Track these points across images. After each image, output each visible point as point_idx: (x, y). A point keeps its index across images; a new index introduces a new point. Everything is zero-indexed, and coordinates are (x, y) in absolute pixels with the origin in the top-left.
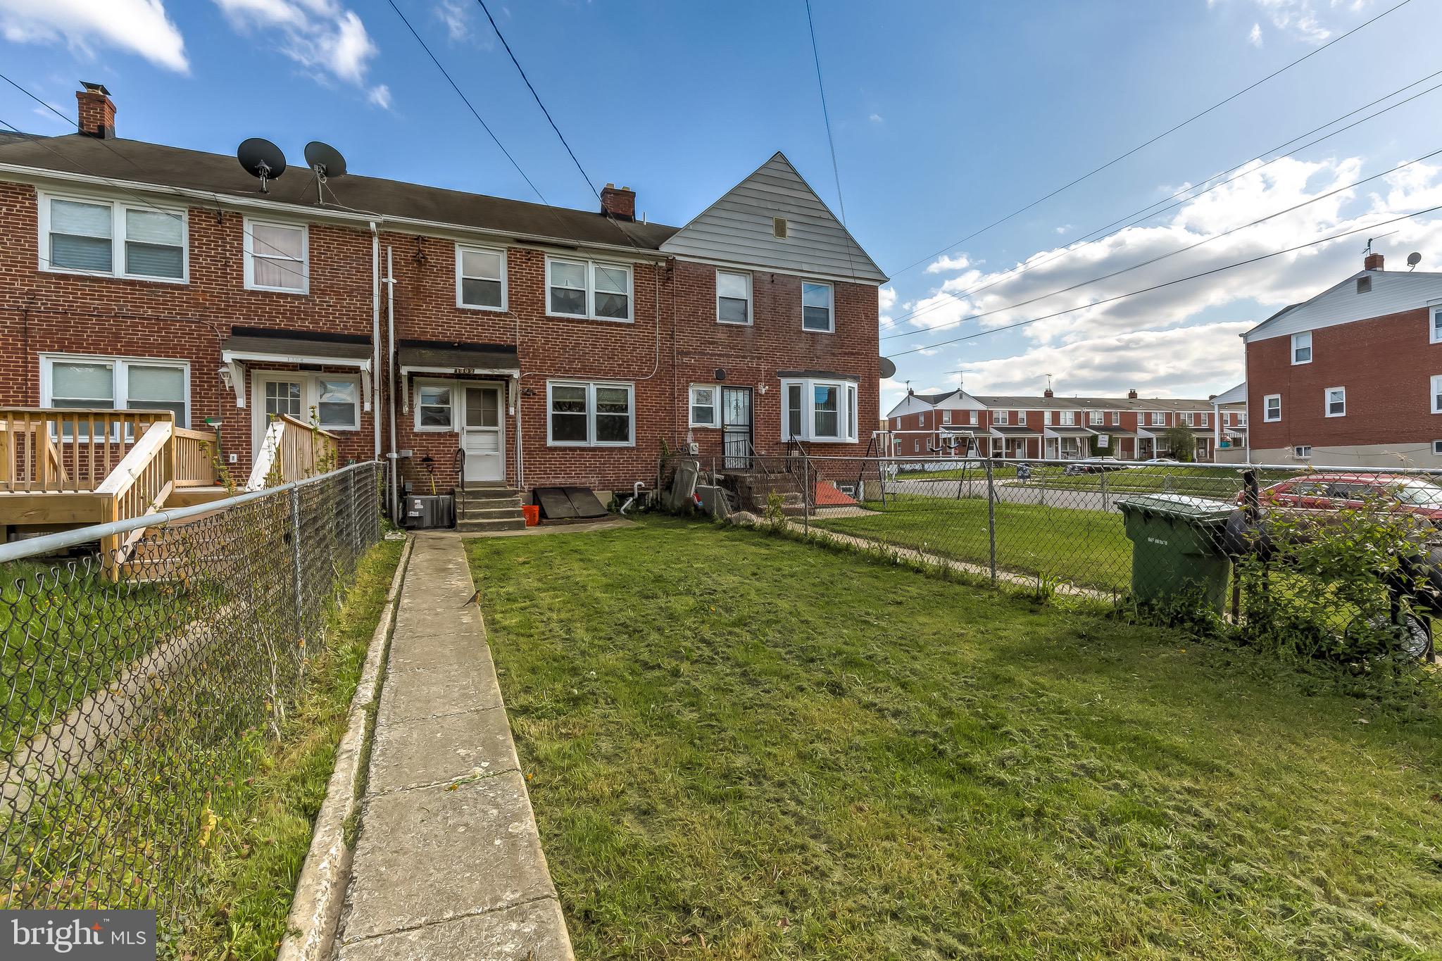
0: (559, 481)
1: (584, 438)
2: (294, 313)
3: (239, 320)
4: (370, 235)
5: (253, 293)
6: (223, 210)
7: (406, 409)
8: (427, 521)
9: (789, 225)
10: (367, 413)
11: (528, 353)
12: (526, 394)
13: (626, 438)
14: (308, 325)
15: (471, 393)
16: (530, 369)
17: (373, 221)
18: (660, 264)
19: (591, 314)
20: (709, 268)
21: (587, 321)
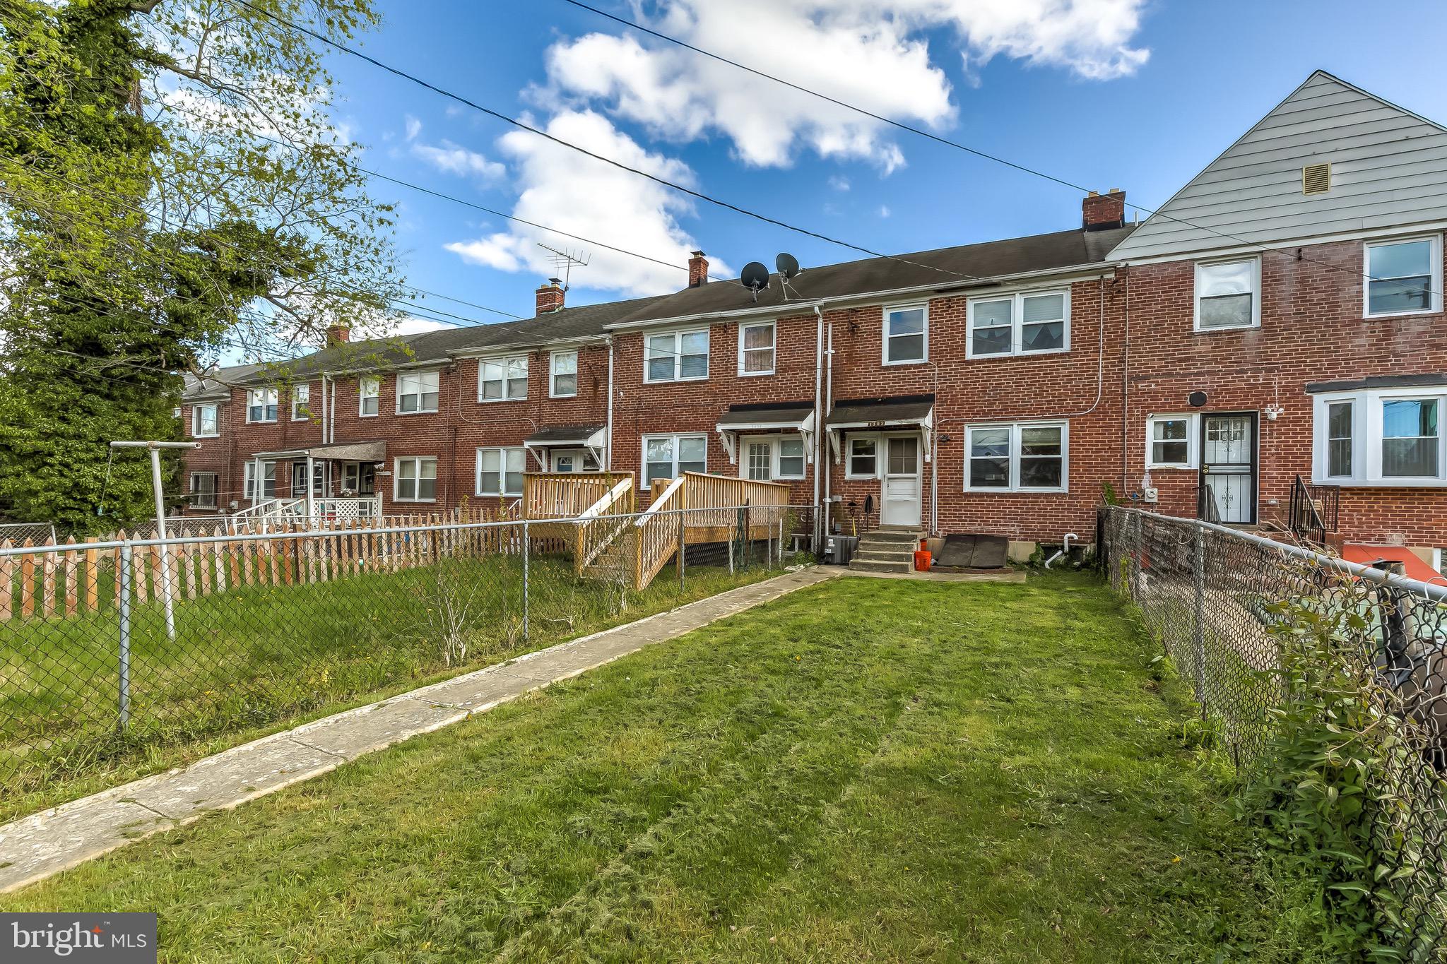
0: (974, 529)
1: (1005, 483)
2: (766, 389)
3: (735, 401)
4: (816, 317)
5: (742, 379)
6: (727, 322)
7: (838, 460)
8: (837, 559)
9: (1334, 170)
10: (810, 465)
11: (946, 400)
12: (944, 441)
13: (1057, 482)
14: (773, 398)
15: (894, 443)
16: (947, 416)
17: (817, 305)
18: (1106, 277)
19: (1017, 350)
20: (1182, 265)
21: (1010, 359)
